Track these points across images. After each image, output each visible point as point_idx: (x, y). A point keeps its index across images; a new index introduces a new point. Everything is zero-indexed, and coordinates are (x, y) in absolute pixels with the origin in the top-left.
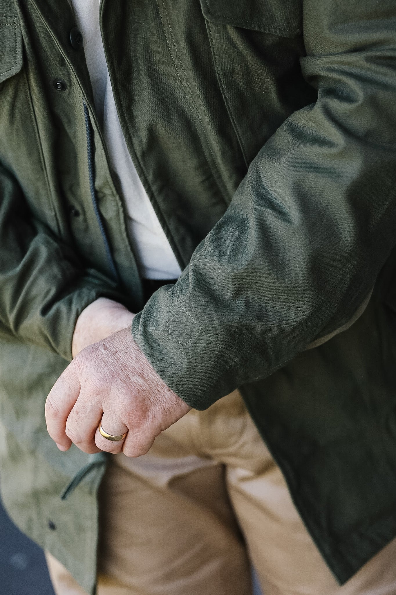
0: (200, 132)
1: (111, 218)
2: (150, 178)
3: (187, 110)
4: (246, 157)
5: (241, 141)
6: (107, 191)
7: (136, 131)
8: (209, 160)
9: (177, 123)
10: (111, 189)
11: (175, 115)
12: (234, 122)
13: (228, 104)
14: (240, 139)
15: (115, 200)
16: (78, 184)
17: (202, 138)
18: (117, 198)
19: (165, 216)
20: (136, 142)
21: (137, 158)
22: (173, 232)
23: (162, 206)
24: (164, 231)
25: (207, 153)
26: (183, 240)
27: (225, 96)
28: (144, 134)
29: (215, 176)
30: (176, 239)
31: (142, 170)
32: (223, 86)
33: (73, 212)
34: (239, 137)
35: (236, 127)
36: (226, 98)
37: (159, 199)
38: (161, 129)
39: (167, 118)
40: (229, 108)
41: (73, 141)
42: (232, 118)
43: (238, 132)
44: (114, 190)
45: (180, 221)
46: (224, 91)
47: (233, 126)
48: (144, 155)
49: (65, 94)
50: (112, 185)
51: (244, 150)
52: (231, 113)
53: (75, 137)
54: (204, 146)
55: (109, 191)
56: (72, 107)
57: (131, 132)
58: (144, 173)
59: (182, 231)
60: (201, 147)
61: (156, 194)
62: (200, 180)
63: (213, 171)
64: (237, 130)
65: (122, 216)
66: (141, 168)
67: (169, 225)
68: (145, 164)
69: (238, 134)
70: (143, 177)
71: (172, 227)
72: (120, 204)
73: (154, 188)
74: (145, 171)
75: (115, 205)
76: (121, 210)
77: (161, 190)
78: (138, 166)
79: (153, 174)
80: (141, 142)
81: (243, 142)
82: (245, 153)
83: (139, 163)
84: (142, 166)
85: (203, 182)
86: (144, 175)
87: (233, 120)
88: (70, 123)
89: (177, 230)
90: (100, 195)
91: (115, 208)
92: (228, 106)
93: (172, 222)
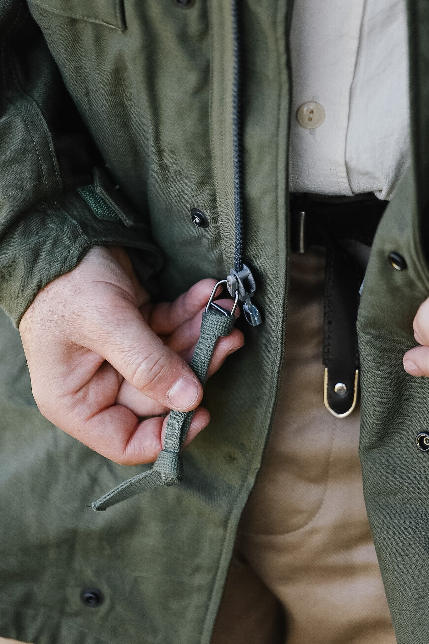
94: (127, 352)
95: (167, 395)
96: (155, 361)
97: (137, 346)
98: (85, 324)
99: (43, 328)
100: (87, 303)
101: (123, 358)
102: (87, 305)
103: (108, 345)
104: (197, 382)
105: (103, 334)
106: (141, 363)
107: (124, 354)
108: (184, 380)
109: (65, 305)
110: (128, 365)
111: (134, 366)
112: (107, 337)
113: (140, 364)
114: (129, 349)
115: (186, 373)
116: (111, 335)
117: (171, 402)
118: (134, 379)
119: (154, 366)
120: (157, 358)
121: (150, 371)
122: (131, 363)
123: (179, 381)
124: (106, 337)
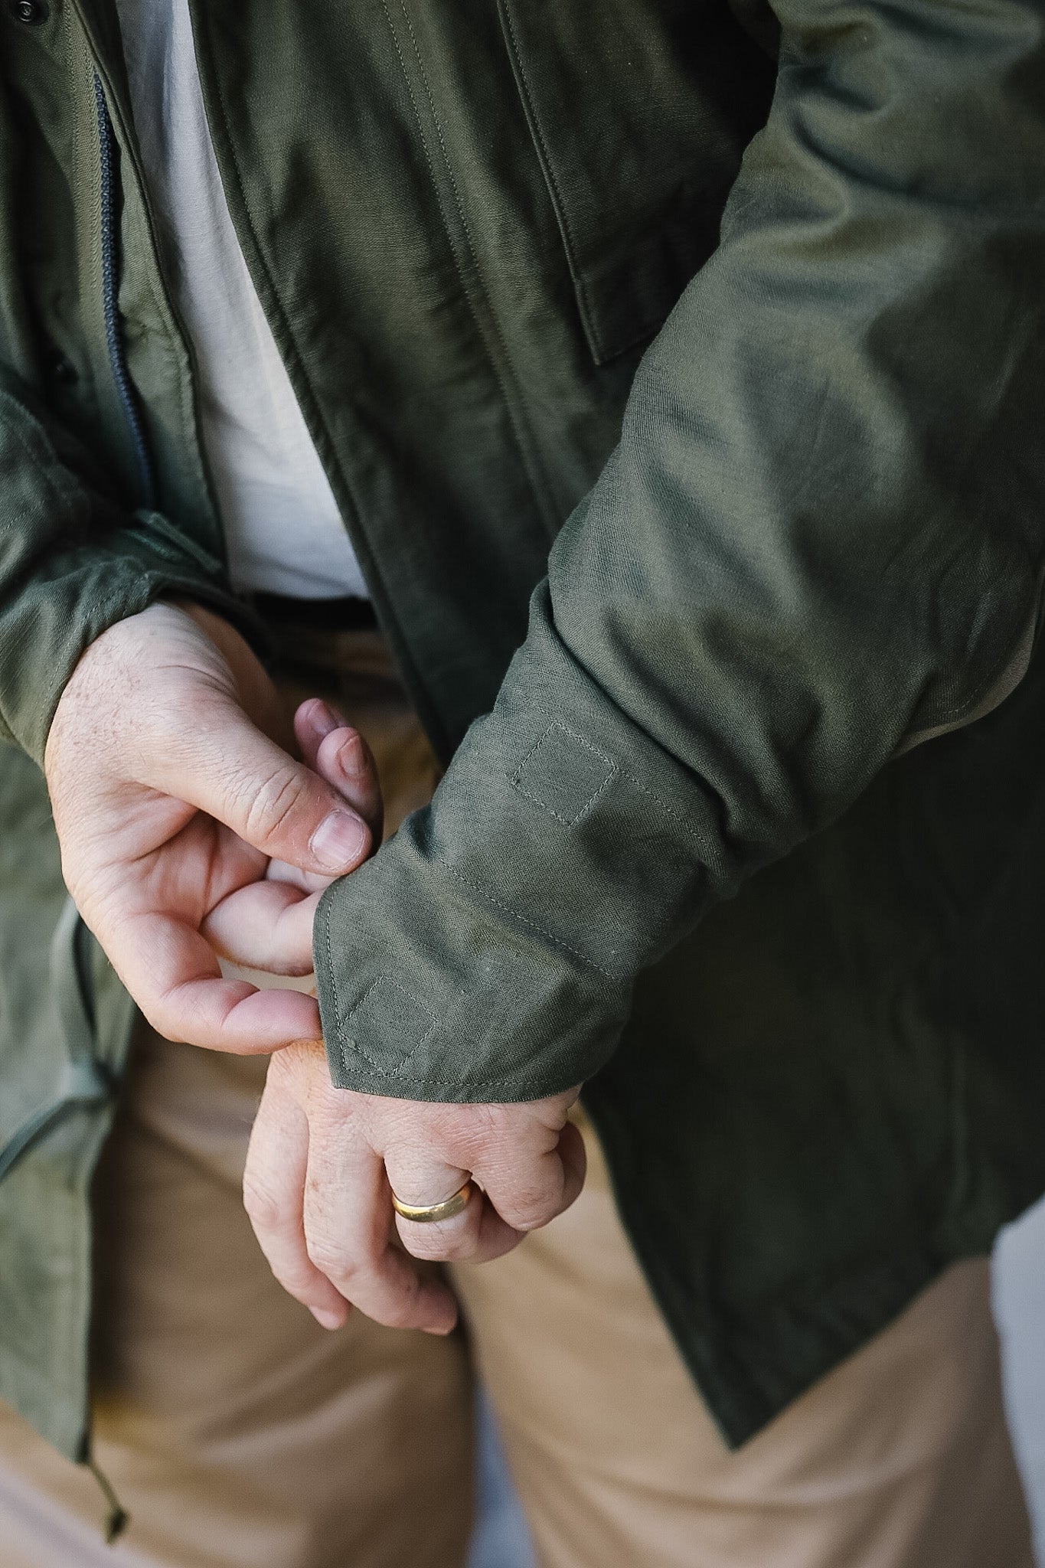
0: (435, 168)
1: (158, 399)
2: (289, 293)
3: (401, 104)
4: (571, 248)
5: (559, 202)
6: (151, 321)
7: (254, 160)
8: (458, 248)
9: (373, 138)
10: (160, 315)
11: (367, 117)
12: (541, 146)
13: (525, 91)
14: (557, 196)
15: (170, 350)
16: (74, 294)
17: (441, 188)
18: (177, 341)
19: (322, 405)
20: (253, 192)
21: (254, 238)
22: (341, 451)
23: (316, 377)
24: (315, 446)
25: (452, 229)
26: (367, 475)
27: (519, 68)
28: (276, 169)
29: (471, 295)
30: (349, 470)
31: (267, 272)
32: (513, 40)
33: (60, 368)
34: (555, 188)
35: (546, 161)
36: (521, 75)
37: (310, 357)
38: (326, 158)
39: (346, 124)
40: (529, 105)
41: (66, 171)
42: (537, 132)
43: (550, 175)
44: (167, 316)
45: (367, 422)
46: (516, 55)
47: (539, 155)
48: (273, 228)
49: (44, 33)
50: (163, 303)
51: (566, 228)
52: (533, 119)
53: (69, 158)
54: (445, 206)
55: (155, 319)
56: (63, 70)
57: (241, 162)
58: (270, 280)
59: (368, 450)
60: (438, 211)
61: (301, 341)
62: (429, 305)
63: (466, 281)
64: (548, 168)
65: (187, 394)
66: (264, 266)
67: (331, 431)
68: (275, 258)
69: (552, 181)
70: (266, 292)
71: (339, 435)
72: (184, 360)
73: (297, 324)
74: (274, 275)
75: (171, 363)
76: (187, 378)
77: (315, 331)
78: (254, 262)
79: (296, 284)
80: (268, 190)
81: (565, 202)
82: (568, 235)
83: (258, 250)
84: (268, 260)
85: (436, 311)
86: (272, 287)
87: (539, 139)
88: (55, 116)
89: (354, 447)
90: (133, 330)
91: (170, 372)
92: (527, 97)
93: (339, 423)
94: (232, 776)
95: (309, 845)
96: (283, 784)
97: (250, 762)
98: (153, 739)
99: (80, 755)
100: (153, 701)
101: (226, 788)
102: (153, 704)
103: (198, 769)
104: (359, 820)
105: (187, 751)
106: (260, 789)
107: (228, 778)
108: (337, 817)
109: (116, 713)
110: (237, 796)
111: (247, 799)
112: (195, 754)
113: (258, 792)
114: (237, 768)
115: (339, 806)
116: (200, 749)
117: (317, 860)
118: (251, 821)
119: (282, 791)
120: (287, 779)
121: (278, 799)
122: (242, 792)
123: (328, 819)
124: (192, 754)
